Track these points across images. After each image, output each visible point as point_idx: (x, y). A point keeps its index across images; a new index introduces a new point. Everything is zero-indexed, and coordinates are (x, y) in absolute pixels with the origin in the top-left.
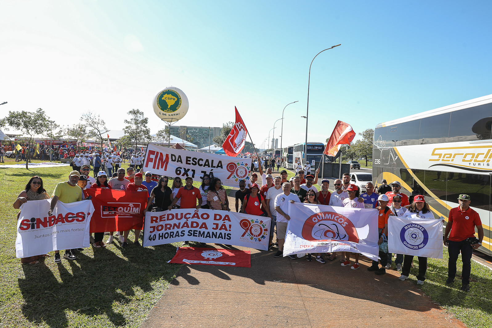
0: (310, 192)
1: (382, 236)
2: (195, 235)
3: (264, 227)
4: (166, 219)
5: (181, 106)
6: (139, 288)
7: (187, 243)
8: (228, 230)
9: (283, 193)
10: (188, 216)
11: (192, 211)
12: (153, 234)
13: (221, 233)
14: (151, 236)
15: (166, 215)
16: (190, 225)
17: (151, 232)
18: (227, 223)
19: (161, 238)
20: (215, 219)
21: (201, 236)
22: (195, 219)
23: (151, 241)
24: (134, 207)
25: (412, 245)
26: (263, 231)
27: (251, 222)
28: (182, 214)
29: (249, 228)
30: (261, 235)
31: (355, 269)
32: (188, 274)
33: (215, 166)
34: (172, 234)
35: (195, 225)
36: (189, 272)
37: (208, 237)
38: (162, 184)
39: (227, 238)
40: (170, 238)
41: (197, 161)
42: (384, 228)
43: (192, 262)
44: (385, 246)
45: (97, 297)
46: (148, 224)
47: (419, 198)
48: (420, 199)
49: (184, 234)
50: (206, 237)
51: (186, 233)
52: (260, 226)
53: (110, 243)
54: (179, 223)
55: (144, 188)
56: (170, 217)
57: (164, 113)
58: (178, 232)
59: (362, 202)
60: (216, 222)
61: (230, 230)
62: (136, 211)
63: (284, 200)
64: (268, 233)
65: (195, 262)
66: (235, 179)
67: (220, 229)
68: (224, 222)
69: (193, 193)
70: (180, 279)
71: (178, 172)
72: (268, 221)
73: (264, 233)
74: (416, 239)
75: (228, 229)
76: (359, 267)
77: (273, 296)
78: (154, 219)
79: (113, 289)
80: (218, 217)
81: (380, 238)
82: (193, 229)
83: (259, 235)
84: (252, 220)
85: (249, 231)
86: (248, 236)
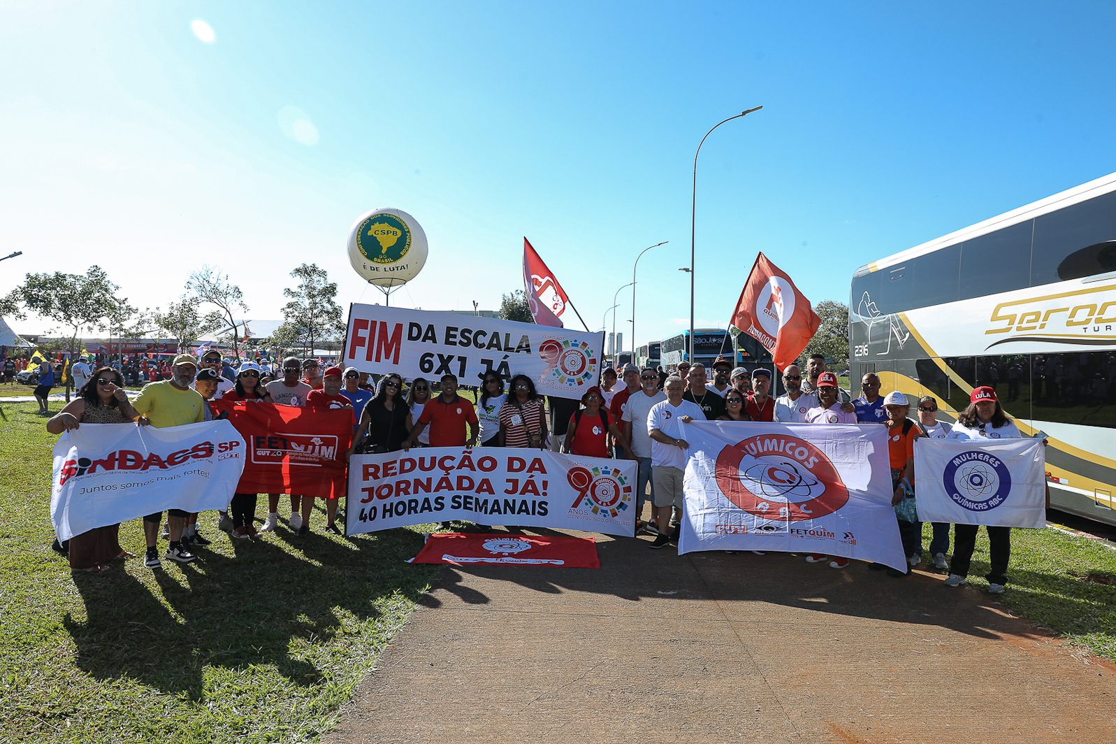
0: (730, 394)
1: (902, 486)
2: (468, 506)
3: (623, 483)
4: (398, 470)
5: (410, 249)
6: (348, 613)
7: (446, 525)
8: (541, 494)
9: (667, 401)
10: (448, 463)
11: (457, 452)
12: (368, 507)
13: (524, 502)
14: (363, 510)
15: (398, 462)
16: (454, 485)
17: (363, 501)
18: (538, 478)
19: (388, 514)
20: (510, 469)
21: (481, 510)
22: (465, 471)
23: (365, 521)
24: (322, 445)
25: (972, 502)
26: (622, 493)
27: (593, 474)
28: (433, 459)
29: (590, 487)
30: (618, 503)
31: (839, 567)
32: (458, 584)
33: (514, 349)
34: (413, 504)
35: (466, 483)
36: (460, 579)
37: (496, 511)
38: (387, 391)
39: (539, 513)
40: (410, 513)
41: (471, 337)
42: (905, 468)
43: (464, 560)
44: (910, 507)
45: (251, 630)
46: (357, 483)
47: (982, 392)
48: (985, 395)
49: (443, 506)
50: (491, 513)
51: (448, 502)
52: (614, 482)
53: (269, 530)
54: (429, 480)
55: (344, 401)
56: (408, 465)
57: (375, 265)
58: (427, 500)
59: (851, 412)
60: (513, 475)
61: (545, 494)
62: (329, 453)
63: (669, 416)
64: (633, 495)
65: (471, 560)
66: (559, 377)
67: (523, 493)
68: (532, 476)
69: (459, 411)
70: (441, 594)
71: (427, 366)
72: (632, 467)
73: (624, 498)
74: (983, 486)
75: (540, 489)
76: (848, 564)
77: (662, 620)
78: (371, 470)
79: (289, 615)
80: (517, 465)
81: (897, 491)
82: (462, 493)
83: (613, 502)
84: (596, 469)
85: (589, 493)
86: (586, 504)
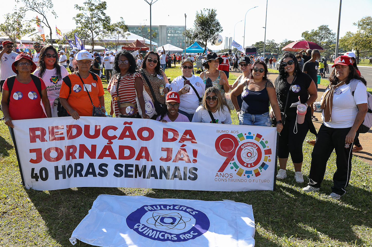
2: (129, 173)
3: (264, 146)
10: (111, 133)
13: (177, 169)
19: (61, 176)
20: (165, 139)
21: (140, 176)
22: (127, 142)
26: (263, 155)
27: (238, 139)
28: (98, 128)
29: (236, 151)
30: (260, 163)
34: (79, 168)
35: (127, 153)
37: (152, 176)
39: (190, 178)
40: (76, 176)
49: (106, 172)
50: (149, 178)
51: (111, 169)
52: (257, 146)
54: (94, 147)
56: (74, 131)
60: (167, 145)
61: (195, 161)
64: (273, 157)
67: (176, 160)
68: (184, 146)
73: (265, 160)
80: (170, 135)
82: (124, 162)
83: (256, 163)
84: (240, 135)
85: (235, 157)
86: (232, 168)
